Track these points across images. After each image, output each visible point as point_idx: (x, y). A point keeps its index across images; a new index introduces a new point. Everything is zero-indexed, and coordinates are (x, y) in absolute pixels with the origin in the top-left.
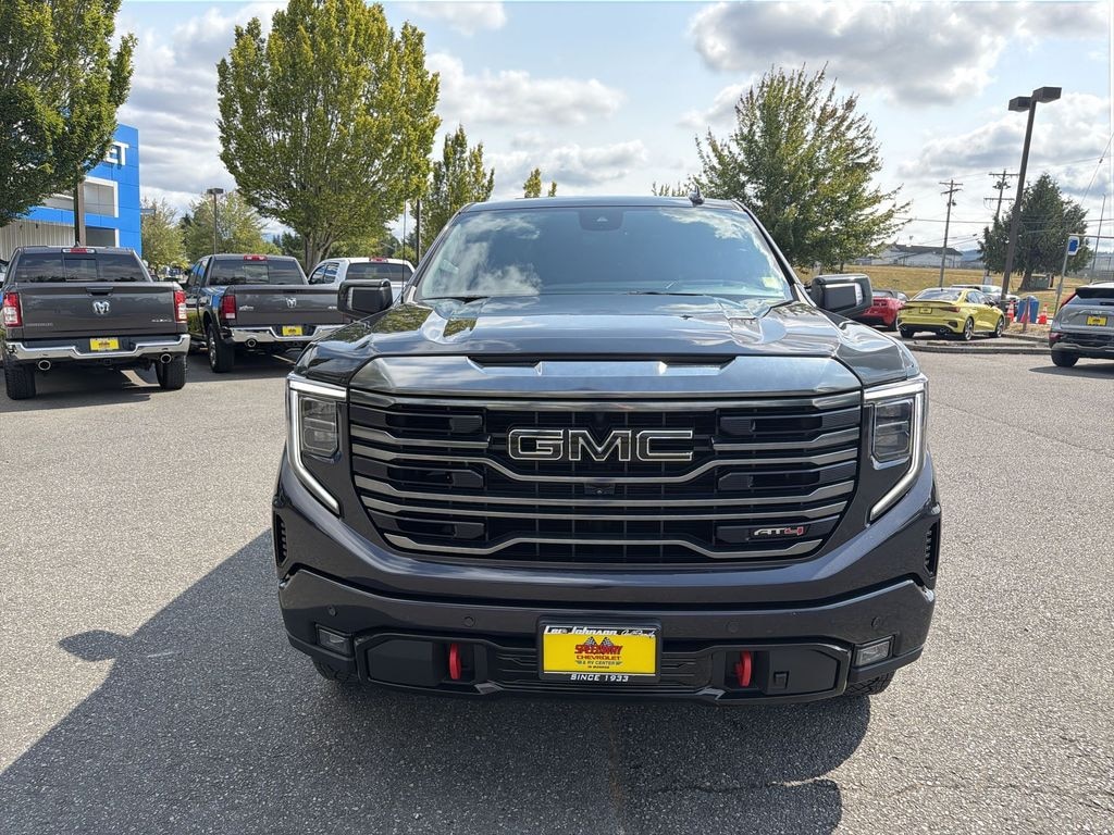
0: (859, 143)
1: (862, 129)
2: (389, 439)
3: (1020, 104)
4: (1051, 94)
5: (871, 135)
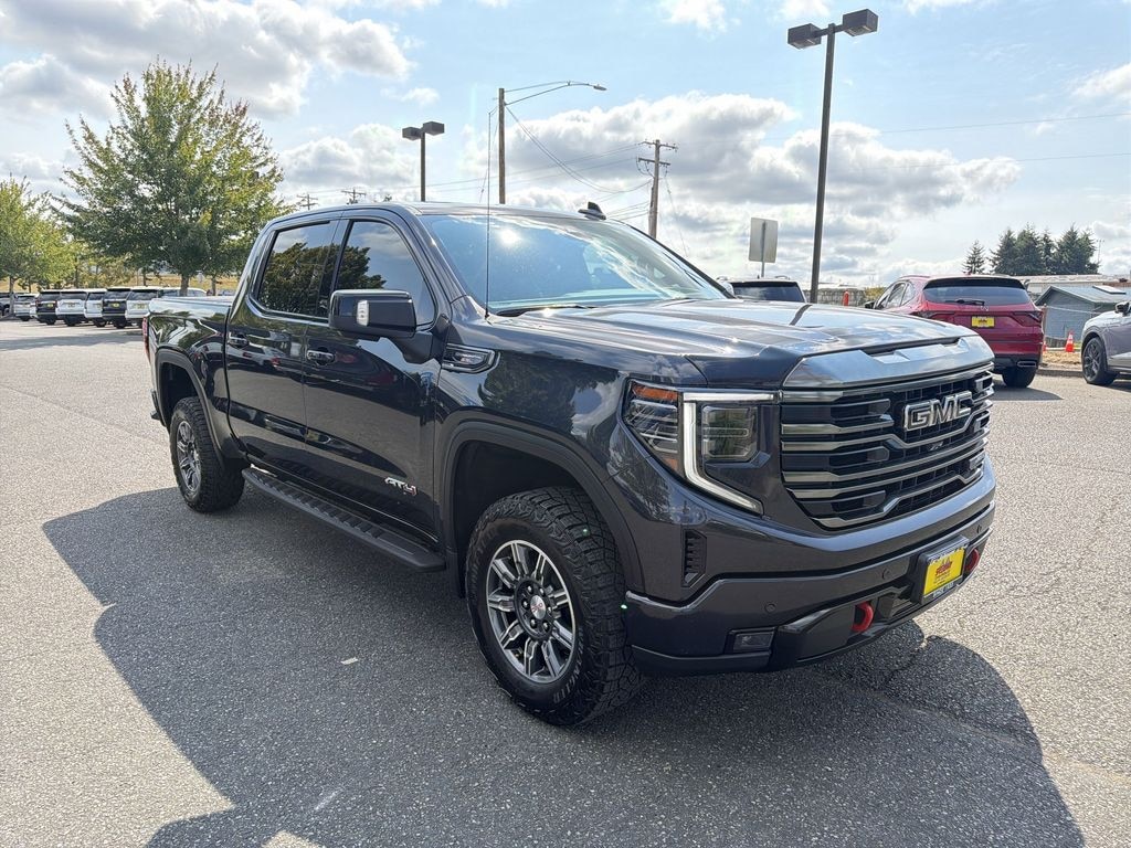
0: (255, 151)
1: (256, 137)
2: (832, 429)
3: (411, 133)
4: (437, 128)
5: (267, 145)
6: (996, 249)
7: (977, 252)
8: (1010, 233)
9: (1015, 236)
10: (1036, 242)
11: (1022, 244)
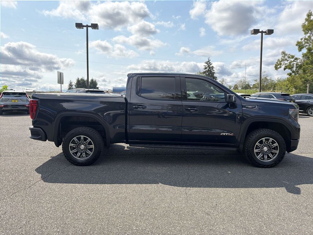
6: (76, 82)
7: (71, 83)
8: (78, 79)
9: (80, 79)
10: (85, 81)
11: (82, 81)
